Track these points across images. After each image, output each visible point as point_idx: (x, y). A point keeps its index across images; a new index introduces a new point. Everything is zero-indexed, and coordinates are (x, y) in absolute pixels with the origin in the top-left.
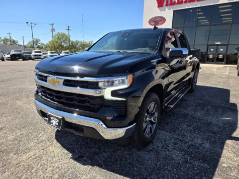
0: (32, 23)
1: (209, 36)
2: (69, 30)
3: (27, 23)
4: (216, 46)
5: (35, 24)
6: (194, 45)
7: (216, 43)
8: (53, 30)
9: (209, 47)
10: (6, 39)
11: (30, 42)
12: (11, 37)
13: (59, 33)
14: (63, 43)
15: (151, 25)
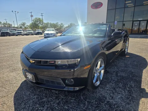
0: (15, 12)
1: (133, 16)
2: (42, 16)
3: (12, 11)
4: (139, 22)
5: (18, 12)
7: (139, 19)
8: (32, 16)
9: (134, 22)
10: (5, 23)
12: (7, 22)
13: (36, 18)
14: (39, 25)
15: (93, 8)
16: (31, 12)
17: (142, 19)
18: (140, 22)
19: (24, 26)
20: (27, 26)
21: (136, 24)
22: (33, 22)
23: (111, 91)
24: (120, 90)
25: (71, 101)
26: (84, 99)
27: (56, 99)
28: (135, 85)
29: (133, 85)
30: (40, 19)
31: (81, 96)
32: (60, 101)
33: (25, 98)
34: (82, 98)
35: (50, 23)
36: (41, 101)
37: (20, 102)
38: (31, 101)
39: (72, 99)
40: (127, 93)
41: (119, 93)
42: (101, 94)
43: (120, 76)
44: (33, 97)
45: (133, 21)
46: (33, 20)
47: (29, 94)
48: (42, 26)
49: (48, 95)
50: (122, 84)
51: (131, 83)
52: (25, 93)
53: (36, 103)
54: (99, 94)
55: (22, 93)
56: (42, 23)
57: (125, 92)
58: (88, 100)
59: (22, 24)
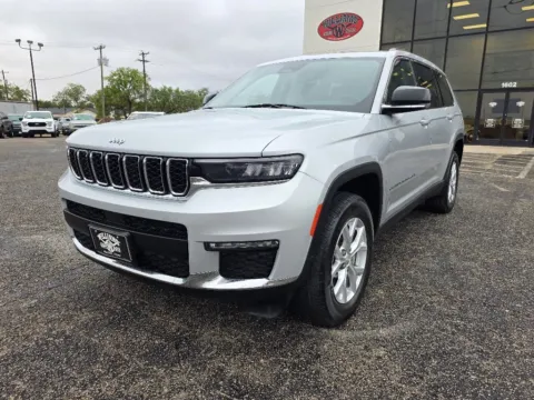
0: (30, 42)
2: (144, 61)
3: (18, 41)
4: (504, 94)
5: (41, 45)
7: (505, 85)
8: (102, 62)
9: (485, 96)
11: (59, 94)
12: (6, 81)
13: (121, 70)
14: (132, 95)
15: (326, 38)
16: (101, 48)
17: (515, 85)
18: (508, 96)
19: (76, 100)
20: (88, 99)
21: (493, 104)
22: (106, 83)
30: (134, 72)
35: (174, 88)
45: (481, 92)
46: (110, 79)
48: (142, 100)
56: (142, 91)
59: (68, 93)
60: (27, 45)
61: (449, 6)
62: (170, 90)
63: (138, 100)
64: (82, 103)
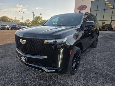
0: (22, 12)
2: (41, 15)
3: (20, 12)
5: (24, 12)
6: (103, 20)
8: (34, 15)
9: (112, 21)
10: (15, 20)
11: (25, 21)
12: (16, 19)
13: (37, 16)
14: (39, 21)
16: (33, 12)
19: (28, 22)
20: (30, 22)
21: (114, 23)
22: (34, 19)
23: (74, 80)
24: (81, 79)
25: (43, 84)
26: (52, 84)
27: (33, 82)
28: (93, 76)
29: (92, 76)
30: (39, 17)
31: (51, 81)
32: (35, 84)
33: (14, 79)
34: (51, 83)
36: (23, 82)
37: (10, 82)
38: (17, 82)
39: (44, 83)
40: (85, 82)
41: (79, 81)
42: (66, 81)
43: (85, 68)
44: (19, 79)
46: (35, 18)
47: (17, 77)
48: (41, 22)
49: (29, 79)
50: (84, 74)
51: (92, 74)
52: (14, 76)
53: (20, 84)
54: (64, 81)
55: (13, 75)
56: (41, 20)
57: (84, 81)
58: (55, 85)
59: (27, 21)
60: (21, 12)
61: (105, 3)
62: (46, 20)
63: (40, 22)
64: (29, 23)
